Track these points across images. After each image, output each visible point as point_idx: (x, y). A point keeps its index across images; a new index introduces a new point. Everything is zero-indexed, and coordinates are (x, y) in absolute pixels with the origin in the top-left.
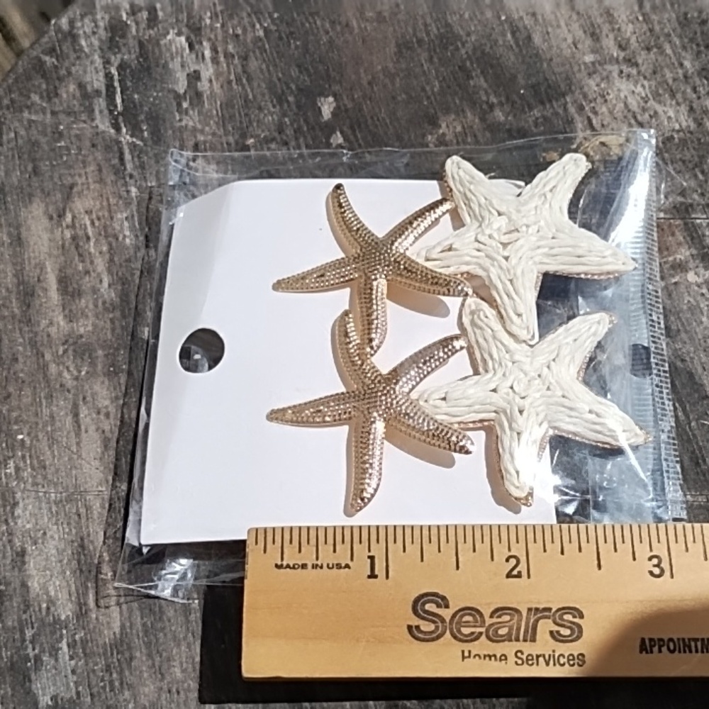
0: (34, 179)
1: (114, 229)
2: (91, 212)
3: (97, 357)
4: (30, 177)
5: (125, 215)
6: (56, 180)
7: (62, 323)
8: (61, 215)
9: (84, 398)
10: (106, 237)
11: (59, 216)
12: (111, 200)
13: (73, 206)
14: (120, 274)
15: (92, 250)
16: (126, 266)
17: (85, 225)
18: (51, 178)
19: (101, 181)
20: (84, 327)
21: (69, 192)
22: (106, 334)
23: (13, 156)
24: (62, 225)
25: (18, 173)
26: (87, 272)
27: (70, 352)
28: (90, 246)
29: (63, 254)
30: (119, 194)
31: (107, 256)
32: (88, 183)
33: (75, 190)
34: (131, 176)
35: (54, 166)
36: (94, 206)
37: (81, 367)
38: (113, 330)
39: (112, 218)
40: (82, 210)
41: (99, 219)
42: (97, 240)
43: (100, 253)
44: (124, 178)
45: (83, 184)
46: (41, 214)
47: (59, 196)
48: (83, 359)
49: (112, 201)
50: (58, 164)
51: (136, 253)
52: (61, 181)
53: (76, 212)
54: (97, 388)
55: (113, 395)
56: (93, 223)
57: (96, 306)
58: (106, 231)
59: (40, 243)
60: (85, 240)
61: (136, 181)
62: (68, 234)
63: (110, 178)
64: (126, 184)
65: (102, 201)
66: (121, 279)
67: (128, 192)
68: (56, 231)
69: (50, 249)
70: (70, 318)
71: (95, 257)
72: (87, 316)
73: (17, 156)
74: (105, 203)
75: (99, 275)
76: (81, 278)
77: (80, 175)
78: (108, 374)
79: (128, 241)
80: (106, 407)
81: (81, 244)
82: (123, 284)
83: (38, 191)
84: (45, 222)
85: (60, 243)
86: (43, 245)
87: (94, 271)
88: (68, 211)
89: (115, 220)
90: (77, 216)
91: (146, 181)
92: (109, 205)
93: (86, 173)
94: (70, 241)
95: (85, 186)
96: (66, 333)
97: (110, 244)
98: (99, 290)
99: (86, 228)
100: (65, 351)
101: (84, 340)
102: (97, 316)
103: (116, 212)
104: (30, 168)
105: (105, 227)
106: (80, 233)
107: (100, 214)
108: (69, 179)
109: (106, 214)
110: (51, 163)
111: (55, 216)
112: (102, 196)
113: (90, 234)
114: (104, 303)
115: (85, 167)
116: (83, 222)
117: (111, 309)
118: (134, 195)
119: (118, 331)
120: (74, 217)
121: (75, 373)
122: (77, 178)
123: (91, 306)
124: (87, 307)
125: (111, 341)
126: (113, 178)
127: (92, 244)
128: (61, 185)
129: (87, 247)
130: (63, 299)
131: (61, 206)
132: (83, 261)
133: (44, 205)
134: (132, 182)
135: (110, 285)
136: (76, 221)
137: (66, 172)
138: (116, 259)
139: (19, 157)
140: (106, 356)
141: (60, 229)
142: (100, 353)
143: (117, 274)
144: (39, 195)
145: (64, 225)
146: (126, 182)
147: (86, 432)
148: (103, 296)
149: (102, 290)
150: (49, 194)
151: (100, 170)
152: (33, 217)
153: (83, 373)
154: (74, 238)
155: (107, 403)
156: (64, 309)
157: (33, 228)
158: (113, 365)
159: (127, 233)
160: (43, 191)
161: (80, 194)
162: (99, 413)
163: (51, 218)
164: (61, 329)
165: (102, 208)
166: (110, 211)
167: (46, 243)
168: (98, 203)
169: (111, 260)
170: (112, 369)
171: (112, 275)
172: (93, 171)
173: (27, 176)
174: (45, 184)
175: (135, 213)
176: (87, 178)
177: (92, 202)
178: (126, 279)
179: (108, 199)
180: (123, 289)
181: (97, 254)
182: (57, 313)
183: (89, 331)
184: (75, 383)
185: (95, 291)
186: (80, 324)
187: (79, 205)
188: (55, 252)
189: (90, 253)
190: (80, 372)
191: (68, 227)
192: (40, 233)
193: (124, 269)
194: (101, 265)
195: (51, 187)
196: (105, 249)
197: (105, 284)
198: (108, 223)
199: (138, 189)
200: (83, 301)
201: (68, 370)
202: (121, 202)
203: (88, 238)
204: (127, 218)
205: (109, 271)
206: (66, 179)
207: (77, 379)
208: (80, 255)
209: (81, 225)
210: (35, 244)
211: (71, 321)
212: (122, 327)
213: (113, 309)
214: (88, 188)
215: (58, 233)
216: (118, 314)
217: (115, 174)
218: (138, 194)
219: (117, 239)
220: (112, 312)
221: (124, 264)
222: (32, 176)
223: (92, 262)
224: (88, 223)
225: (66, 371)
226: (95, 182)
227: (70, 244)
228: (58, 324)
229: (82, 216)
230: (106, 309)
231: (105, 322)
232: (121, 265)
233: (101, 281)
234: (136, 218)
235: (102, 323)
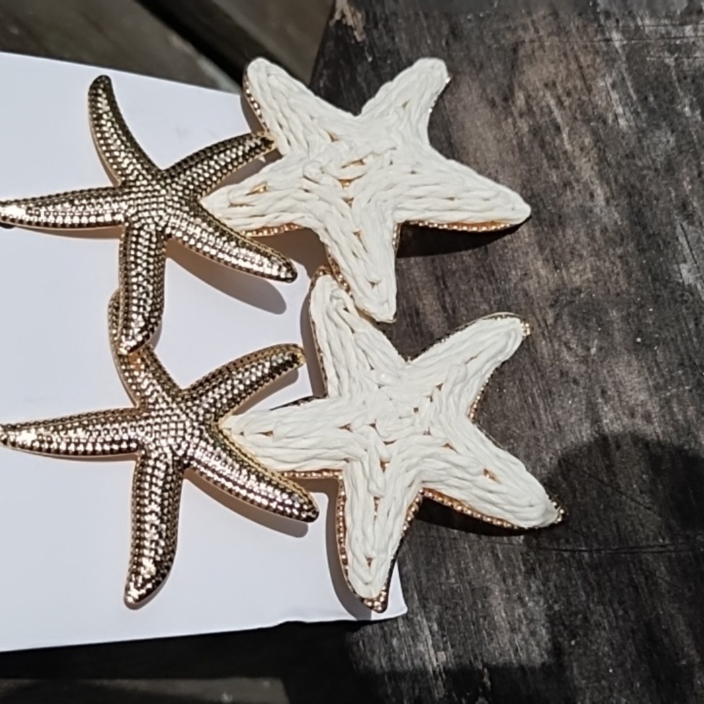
0: (456, 46)
1: (595, 107)
2: (554, 84)
3: (611, 322)
4: (447, 43)
5: (609, 81)
6: (488, 41)
7: (543, 272)
8: (508, 98)
9: (603, 392)
10: (587, 121)
11: (506, 99)
12: (582, 59)
13: (524, 79)
14: (621, 179)
15: (568, 147)
16: (628, 165)
17: (548, 106)
18: (481, 38)
19: (561, 31)
20: (579, 275)
21: (513, 58)
22: (617, 282)
23: (417, 14)
24: (512, 114)
25: (429, 42)
26: (567, 184)
27: (565, 318)
28: (562, 140)
29: (523, 160)
30: (593, 46)
31: (594, 153)
32: (540, 38)
33: (521, 52)
34: (608, 15)
35: (482, 19)
36: (556, 74)
37: (588, 340)
38: (629, 275)
39: (589, 90)
40: (538, 84)
41: (569, 94)
42: (572, 129)
43: (582, 149)
44: (597, 19)
45: (532, 41)
46: (476, 100)
47: (498, 67)
48: (587, 327)
49: (585, 60)
50: (489, 16)
51: (640, 141)
52: (497, 42)
53: (530, 88)
54: (621, 371)
55: (651, 383)
56: (560, 103)
57: (593, 238)
58: (584, 113)
59: (483, 147)
60: (552, 132)
61: (617, 21)
62: (524, 126)
63: (574, 24)
64: (601, 29)
65: (569, 64)
66: (623, 187)
67: (608, 41)
68: (503, 123)
69: (500, 155)
70: (556, 263)
71: (575, 158)
72: (581, 256)
73: (422, 15)
74: (573, 66)
75: (586, 185)
76: (559, 196)
77: (525, 28)
78: (635, 349)
79: (622, 122)
80: (643, 404)
81: (548, 138)
82: (630, 195)
83: (465, 64)
84: (485, 112)
85: (515, 142)
86: (488, 150)
87: (577, 181)
88: (516, 88)
89: (595, 92)
90: (533, 94)
91: (634, 18)
92: (581, 68)
93: (533, 22)
94: (531, 136)
95: (536, 44)
96: (553, 287)
97: (594, 133)
98: (591, 211)
99: (551, 112)
100: (558, 317)
101: (582, 295)
102: (596, 254)
103: (594, 78)
104: (445, 30)
105: (581, 105)
106: (543, 121)
107: (569, 85)
108: (508, 36)
109: (579, 83)
110: (477, 17)
111: (498, 100)
112: (565, 54)
113: (559, 120)
114: (604, 230)
115: (529, 13)
116: (543, 103)
117: (618, 239)
118: (617, 44)
119: (637, 274)
120: (528, 97)
121: (580, 352)
122: (521, 32)
123: (584, 239)
124: (576, 241)
125: (629, 294)
126: (579, 22)
127: (565, 136)
128: (497, 49)
129: (558, 142)
130: (537, 233)
131: (506, 82)
132: (557, 167)
133: (477, 84)
134: (611, 23)
135: (607, 201)
136: (533, 103)
137: (502, 26)
138: (609, 156)
139: (426, 16)
140: (625, 319)
141: (510, 120)
142: (614, 314)
143: (616, 181)
144: (468, 70)
145: (516, 114)
146: (600, 25)
147: (618, 447)
148: (599, 220)
149: (597, 210)
150: (482, 66)
151: (555, 14)
152: (464, 107)
153: (593, 351)
154: (535, 131)
155: (643, 397)
156: (542, 249)
157: (468, 125)
158: (639, 333)
159: (620, 110)
160: (472, 61)
161: (531, 57)
162: (632, 415)
163: (493, 104)
164: (544, 281)
165: (569, 75)
166: (583, 78)
167: (492, 144)
168: (561, 67)
169: (602, 159)
170: (639, 340)
171: (608, 183)
172: (544, 18)
173: (444, 43)
174: (474, 52)
175: (626, 75)
176: (537, 31)
177: (552, 68)
178: (633, 187)
179: (577, 58)
180: (629, 203)
181: (577, 153)
182: (531, 256)
183: (588, 280)
184: (584, 368)
185: (586, 213)
186: (572, 271)
187: (533, 76)
188: (510, 158)
189: (565, 152)
190: (588, 349)
191: (521, 115)
192: (481, 130)
193: (626, 171)
194: (586, 169)
195: (482, 53)
196: (588, 141)
197: (600, 199)
198: (584, 98)
199: (623, 33)
200: (569, 232)
201: (570, 349)
202: (598, 60)
203: (558, 129)
204: (614, 86)
205: (602, 176)
206: (504, 36)
207: (585, 360)
208: (550, 158)
209: (542, 109)
210: (476, 150)
211: (556, 268)
212: (642, 268)
213: (622, 240)
214: (542, 46)
215: (508, 126)
216: (631, 247)
217: (580, 14)
218: (625, 42)
219: (605, 122)
220: (621, 245)
221: (624, 163)
222: (451, 41)
223: (571, 167)
224: (552, 102)
225: (564, 349)
226: (550, 34)
227: (530, 142)
228: (538, 275)
229: (541, 93)
230: (610, 242)
231: (613, 263)
232: (619, 165)
233: (592, 196)
234: (629, 84)
235: (607, 264)
